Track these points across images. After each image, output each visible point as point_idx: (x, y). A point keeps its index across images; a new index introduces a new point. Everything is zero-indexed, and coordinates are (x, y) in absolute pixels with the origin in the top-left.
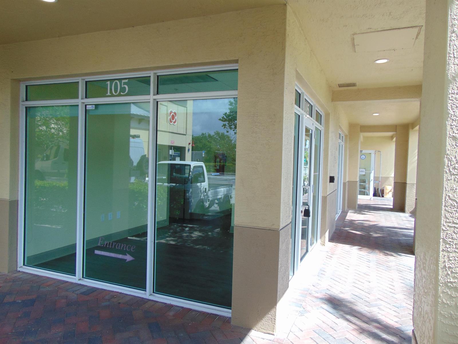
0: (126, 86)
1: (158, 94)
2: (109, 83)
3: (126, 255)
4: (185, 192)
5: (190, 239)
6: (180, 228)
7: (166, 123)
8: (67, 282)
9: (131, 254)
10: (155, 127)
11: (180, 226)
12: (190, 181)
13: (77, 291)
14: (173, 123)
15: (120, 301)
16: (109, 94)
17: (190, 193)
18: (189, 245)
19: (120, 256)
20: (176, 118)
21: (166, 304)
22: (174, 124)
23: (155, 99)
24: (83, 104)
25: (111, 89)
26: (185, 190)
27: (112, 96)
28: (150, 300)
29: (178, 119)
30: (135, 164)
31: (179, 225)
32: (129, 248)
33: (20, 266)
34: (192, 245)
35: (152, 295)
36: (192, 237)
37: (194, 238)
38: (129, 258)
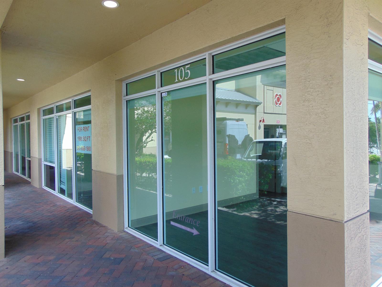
0: (189, 71)
1: (213, 73)
2: (176, 70)
3: (193, 229)
4: (276, 167)
5: (274, 213)
6: (269, 202)
7: (272, 105)
8: (153, 246)
9: (197, 229)
10: (212, 106)
11: (268, 200)
12: (282, 156)
13: (155, 256)
14: (278, 105)
15: (184, 273)
16: (176, 81)
17: (282, 168)
18: (271, 219)
19: (188, 229)
20: (281, 100)
21: (226, 284)
22: (280, 106)
23: (211, 79)
24: (159, 92)
25: (178, 76)
26: (275, 166)
27: (179, 81)
28: (211, 277)
29: (283, 101)
30: (240, 143)
31: (268, 198)
32: (195, 222)
33: (126, 227)
34: (273, 220)
35: (214, 272)
36: (276, 211)
37: (279, 213)
38: (195, 232)
